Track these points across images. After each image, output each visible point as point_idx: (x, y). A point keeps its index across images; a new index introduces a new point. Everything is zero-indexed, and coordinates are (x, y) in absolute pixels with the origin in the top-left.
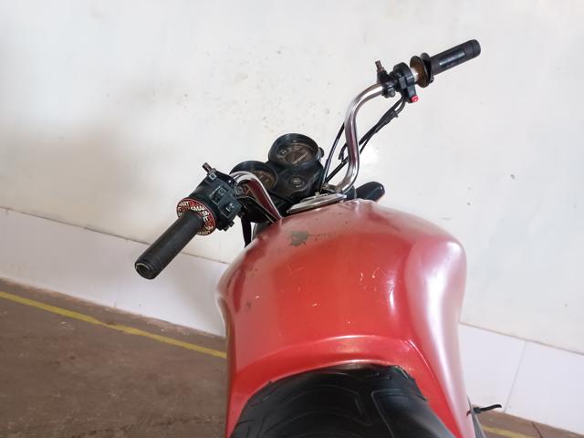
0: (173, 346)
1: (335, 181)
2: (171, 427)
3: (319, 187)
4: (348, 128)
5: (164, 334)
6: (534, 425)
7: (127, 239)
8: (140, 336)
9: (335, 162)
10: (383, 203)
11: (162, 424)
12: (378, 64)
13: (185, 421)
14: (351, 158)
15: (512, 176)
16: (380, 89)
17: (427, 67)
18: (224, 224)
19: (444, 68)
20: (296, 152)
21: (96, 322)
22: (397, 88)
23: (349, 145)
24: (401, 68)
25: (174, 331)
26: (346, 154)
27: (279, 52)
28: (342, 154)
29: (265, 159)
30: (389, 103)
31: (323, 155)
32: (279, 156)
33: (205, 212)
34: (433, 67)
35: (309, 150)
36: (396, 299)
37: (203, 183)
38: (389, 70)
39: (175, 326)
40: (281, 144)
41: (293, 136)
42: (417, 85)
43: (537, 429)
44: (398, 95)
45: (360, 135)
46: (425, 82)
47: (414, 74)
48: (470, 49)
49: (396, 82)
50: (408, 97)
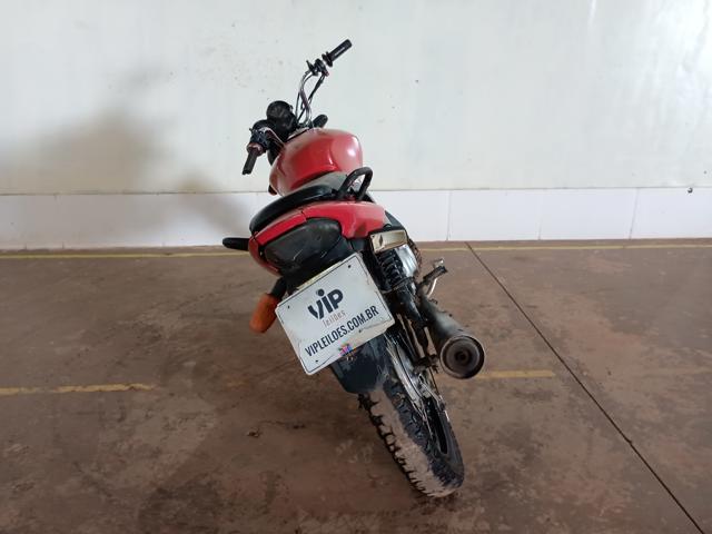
1: (301, 121)
3: (296, 126)
4: (302, 94)
6: (466, 242)
9: (300, 111)
10: (328, 126)
12: (307, 62)
14: (307, 108)
16: (309, 73)
17: (329, 58)
19: (337, 56)
20: (279, 110)
22: (319, 70)
23: (304, 102)
24: (318, 61)
28: (302, 108)
29: (265, 118)
30: (316, 79)
31: (293, 109)
32: (272, 114)
34: (332, 58)
35: (285, 108)
37: (252, 137)
38: (313, 63)
40: (271, 107)
41: (275, 103)
42: (327, 67)
43: (468, 244)
44: (320, 74)
45: (307, 96)
46: (330, 64)
47: (325, 63)
48: (347, 45)
49: (317, 68)
50: (325, 74)
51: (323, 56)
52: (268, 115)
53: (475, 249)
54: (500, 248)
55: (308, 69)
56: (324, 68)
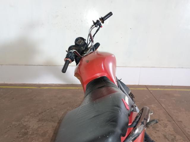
0: (57, 89)
1: (89, 46)
2: (64, 105)
3: (87, 49)
4: (90, 35)
5: (54, 87)
6: (145, 86)
7: (37, 65)
8: (48, 89)
9: (89, 42)
11: (62, 105)
12: (93, 21)
13: (67, 103)
15: (131, 29)
16: (94, 26)
18: (73, 61)
19: (106, 19)
20: (80, 41)
21: (36, 88)
22: (98, 25)
23: (91, 38)
24: (98, 21)
25: (56, 85)
26: (91, 40)
27: (65, 7)
28: (90, 40)
29: (74, 44)
30: (96, 29)
31: (86, 40)
32: (77, 43)
33: (69, 60)
34: (104, 19)
35: (83, 40)
36: (104, 67)
37: (67, 55)
38: (95, 21)
39: (56, 84)
40: (77, 40)
41: (79, 38)
42: (102, 24)
43: (146, 87)
44: (98, 26)
45: (92, 36)
46: (103, 22)
47: (101, 22)
48: (110, 14)
49: (98, 24)
50: (100, 26)
51: (100, 19)
52: (75, 43)
53: (149, 89)
54: (158, 89)
55: (93, 24)
56: (100, 24)
